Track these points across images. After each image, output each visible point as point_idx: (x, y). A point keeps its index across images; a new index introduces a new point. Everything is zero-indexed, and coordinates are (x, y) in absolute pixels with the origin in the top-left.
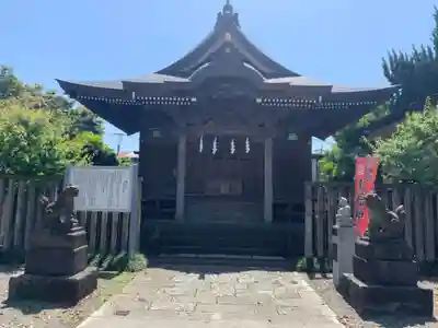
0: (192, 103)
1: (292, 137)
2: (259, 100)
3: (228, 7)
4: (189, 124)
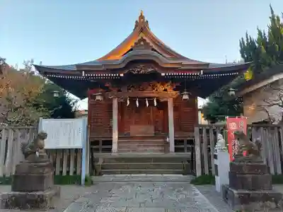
0: (120, 77)
1: (185, 97)
2: (163, 74)
3: (142, 17)
4: (119, 91)
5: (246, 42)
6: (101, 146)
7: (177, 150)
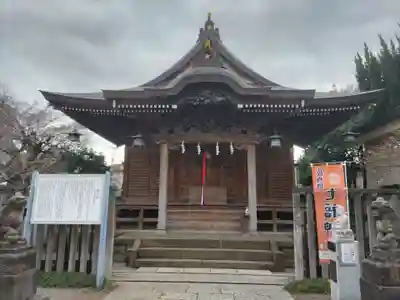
0: (173, 110)
1: (276, 143)
2: (240, 106)
3: (209, 23)
4: (171, 132)
5: (364, 60)
6: (141, 219)
7: (261, 227)
